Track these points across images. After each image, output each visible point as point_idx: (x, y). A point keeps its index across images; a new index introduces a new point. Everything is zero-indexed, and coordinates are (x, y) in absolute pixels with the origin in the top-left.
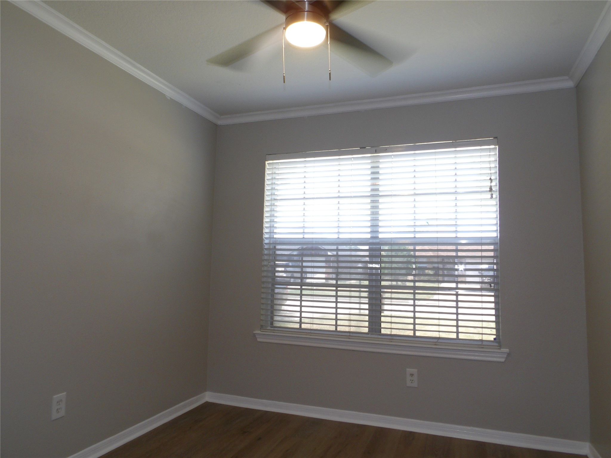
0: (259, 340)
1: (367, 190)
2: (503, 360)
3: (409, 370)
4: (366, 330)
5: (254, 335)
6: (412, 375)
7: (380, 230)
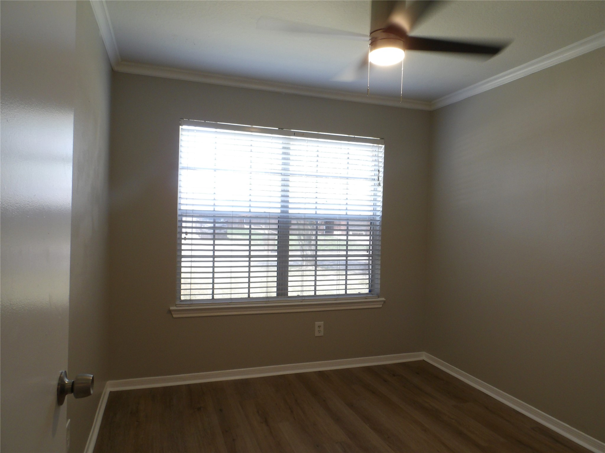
0: (174, 316)
1: (279, 168)
2: (381, 306)
3: (317, 323)
4: (275, 295)
5: (170, 312)
6: (319, 327)
7: (290, 206)
